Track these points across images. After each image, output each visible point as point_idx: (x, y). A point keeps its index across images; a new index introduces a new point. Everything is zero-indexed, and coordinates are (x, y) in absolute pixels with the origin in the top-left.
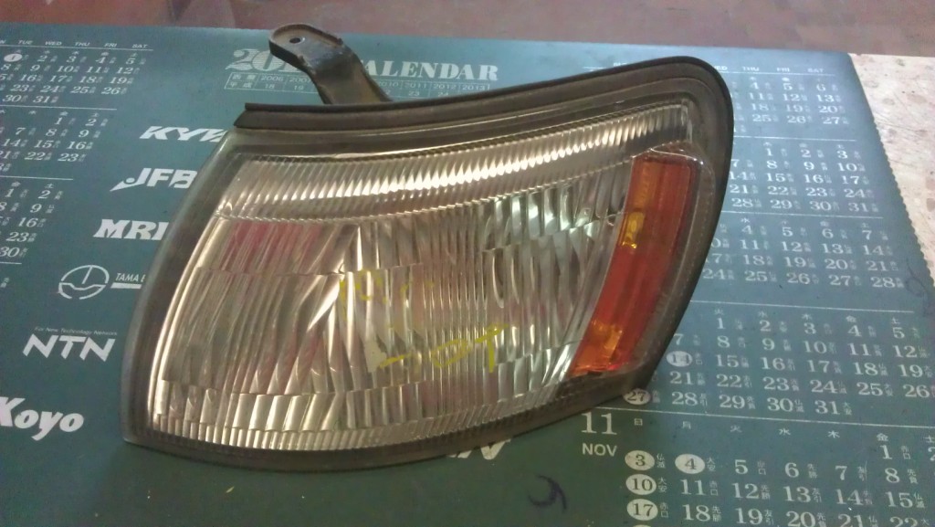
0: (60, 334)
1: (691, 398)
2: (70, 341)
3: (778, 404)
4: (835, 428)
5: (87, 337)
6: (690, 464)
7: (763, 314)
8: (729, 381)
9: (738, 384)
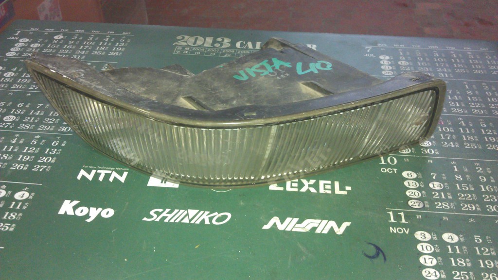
0: (97, 169)
1: (446, 205)
2: (103, 173)
3: (493, 208)
5: (112, 171)
6: (450, 237)
7: (477, 164)
8: (464, 197)
9: (470, 198)
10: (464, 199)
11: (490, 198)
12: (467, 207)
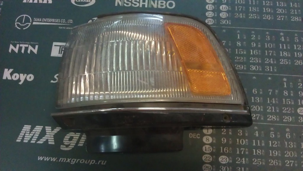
0: (20, 44)
2: (24, 46)
3: (254, 68)
4: (270, 76)
5: (29, 44)
7: (253, 32)
8: (239, 59)
9: (242, 60)
11: (254, 60)
12: (239, 67)
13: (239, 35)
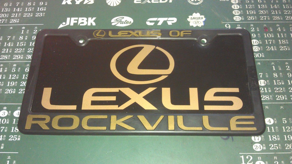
1: (267, 97)
6: (269, 121)
7: (287, 63)
8: (279, 90)
9: (281, 91)
10: (278, 92)
12: (280, 98)
13: (274, 67)
